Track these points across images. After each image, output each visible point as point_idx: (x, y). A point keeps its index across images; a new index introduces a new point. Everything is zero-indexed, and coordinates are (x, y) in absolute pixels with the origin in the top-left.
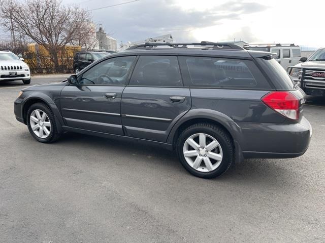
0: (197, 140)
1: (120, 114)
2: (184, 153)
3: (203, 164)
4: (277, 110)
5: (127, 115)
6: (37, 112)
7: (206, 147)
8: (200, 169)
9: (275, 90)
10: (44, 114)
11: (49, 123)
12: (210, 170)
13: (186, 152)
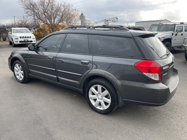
0: (96, 89)
1: (55, 70)
2: (89, 96)
3: (100, 104)
4: (144, 73)
5: (58, 70)
6: (17, 65)
7: (102, 93)
8: (98, 108)
9: (144, 59)
10: (20, 66)
11: (22, 71)
12: (104, 109)
13: (91, 96)
